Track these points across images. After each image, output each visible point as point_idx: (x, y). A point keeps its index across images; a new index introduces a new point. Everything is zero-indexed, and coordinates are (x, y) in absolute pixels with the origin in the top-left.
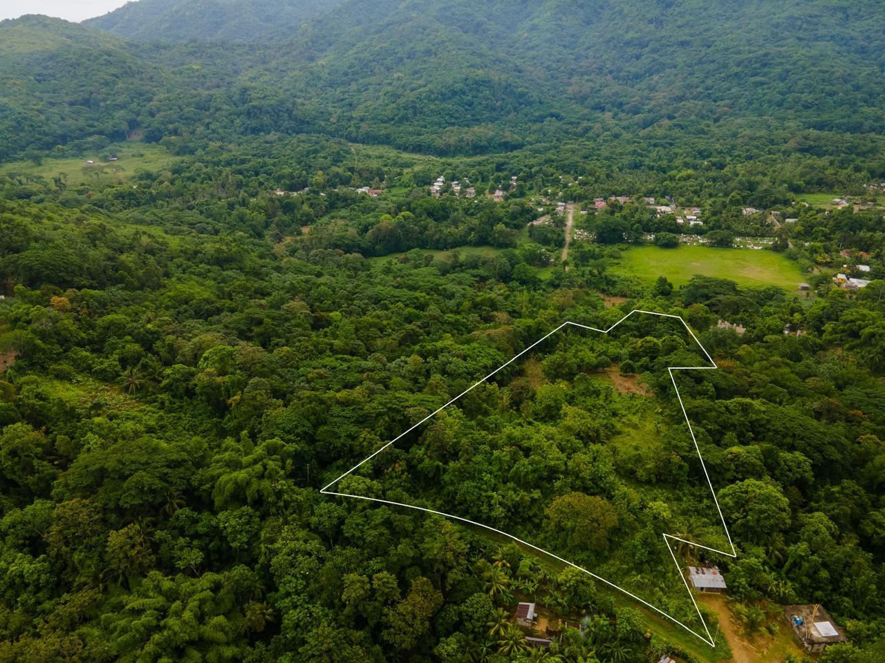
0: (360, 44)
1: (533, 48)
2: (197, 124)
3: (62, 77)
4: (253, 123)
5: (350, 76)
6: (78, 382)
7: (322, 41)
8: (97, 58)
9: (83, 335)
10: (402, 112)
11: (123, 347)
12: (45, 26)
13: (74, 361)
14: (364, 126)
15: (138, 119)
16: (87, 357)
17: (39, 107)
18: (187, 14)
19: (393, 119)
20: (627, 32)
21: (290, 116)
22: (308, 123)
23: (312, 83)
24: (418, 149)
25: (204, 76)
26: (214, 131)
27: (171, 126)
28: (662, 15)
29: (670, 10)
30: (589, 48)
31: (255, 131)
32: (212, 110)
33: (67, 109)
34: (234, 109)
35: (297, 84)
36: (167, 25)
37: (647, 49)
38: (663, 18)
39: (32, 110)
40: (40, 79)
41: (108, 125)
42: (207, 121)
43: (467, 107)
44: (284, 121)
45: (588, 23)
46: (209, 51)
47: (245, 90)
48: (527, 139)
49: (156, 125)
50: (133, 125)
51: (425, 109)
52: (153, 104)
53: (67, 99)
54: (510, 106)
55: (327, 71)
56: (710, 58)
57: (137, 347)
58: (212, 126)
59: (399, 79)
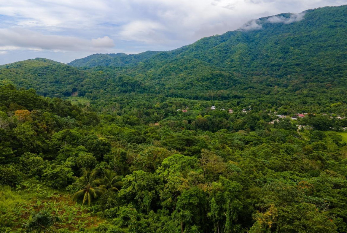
0: (165, 66)
1: (233, 67)
2: (101, 89)
3: (49, 74)
4: (124, 89)
5: (161, 76)
6: (24, 187)
7: (149, 66)
8: (63, 68)
9: (39, 143)
10: (187, 86)
11: (77, 155)
12: (45, 61)
13: (25, 165)
14: (171, 91)
15: (76, 88)
16: (38, 161)
17: (37, 83)
18: (97, 61)
19: (183, 88)
20: (272, 62)
21: (139, 87)
22: (147, 90)
23: (146, 78)
24: (196, 98)
25: (104, 75)
26: (107, 92)
27: (89, 90)
28: (285, 56)
29: (287, 55)
30: (256, 67)
31: (125, 92)
32: (107, 85)
33: (48, 84)
34: (116, 84)
35: (140, 79)
36: (89, 65)
37: (282, 67)
38: (285, 57)
39: (34, 84)
40: (40, 75)
41: (64, 90)
42: (104, 88)
43: (214, 84)
44: (136, 88)
45: (253, 60)
46: (106, 69)
47: (120, 78)
48: (245, 95)
49: (83, 90)
50: (74, 90)
51: (196, 84)
52: (83, 83)
53: (50, 81)
54: (232, 84)
55: (152, 74)
56: (312, 69)
57: (90, 155)
58: (107, 90)
59: (182, 76)
